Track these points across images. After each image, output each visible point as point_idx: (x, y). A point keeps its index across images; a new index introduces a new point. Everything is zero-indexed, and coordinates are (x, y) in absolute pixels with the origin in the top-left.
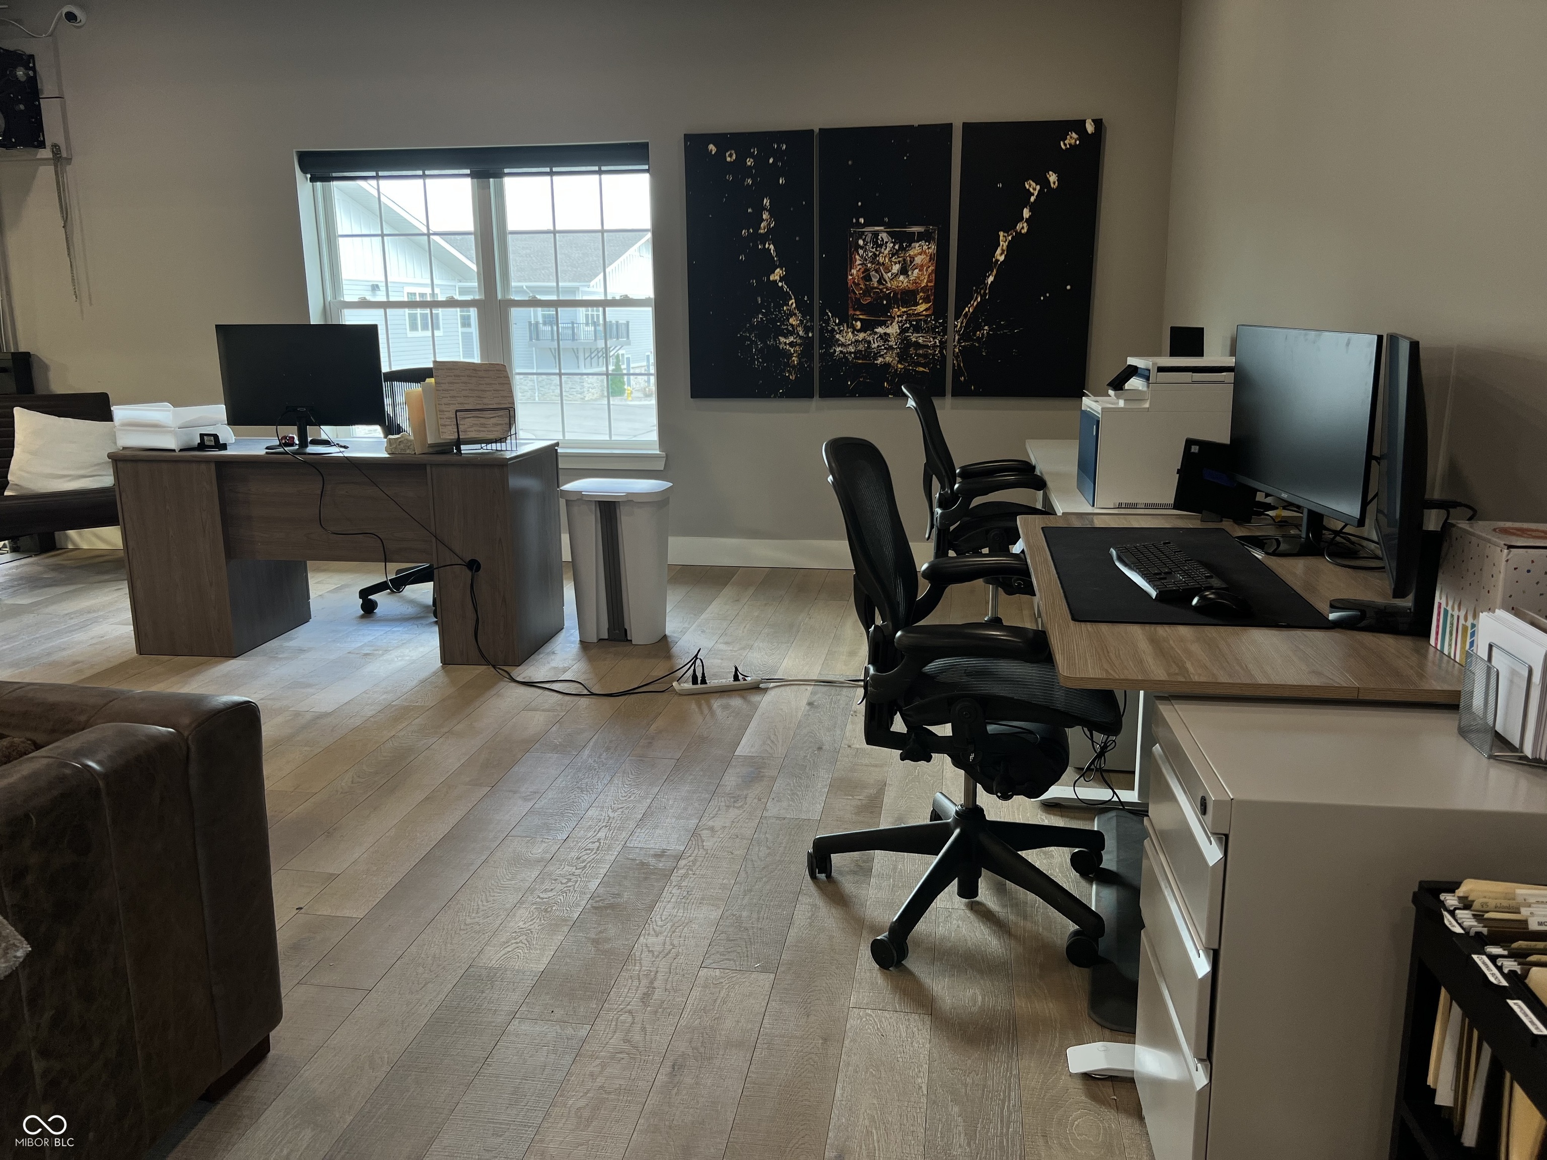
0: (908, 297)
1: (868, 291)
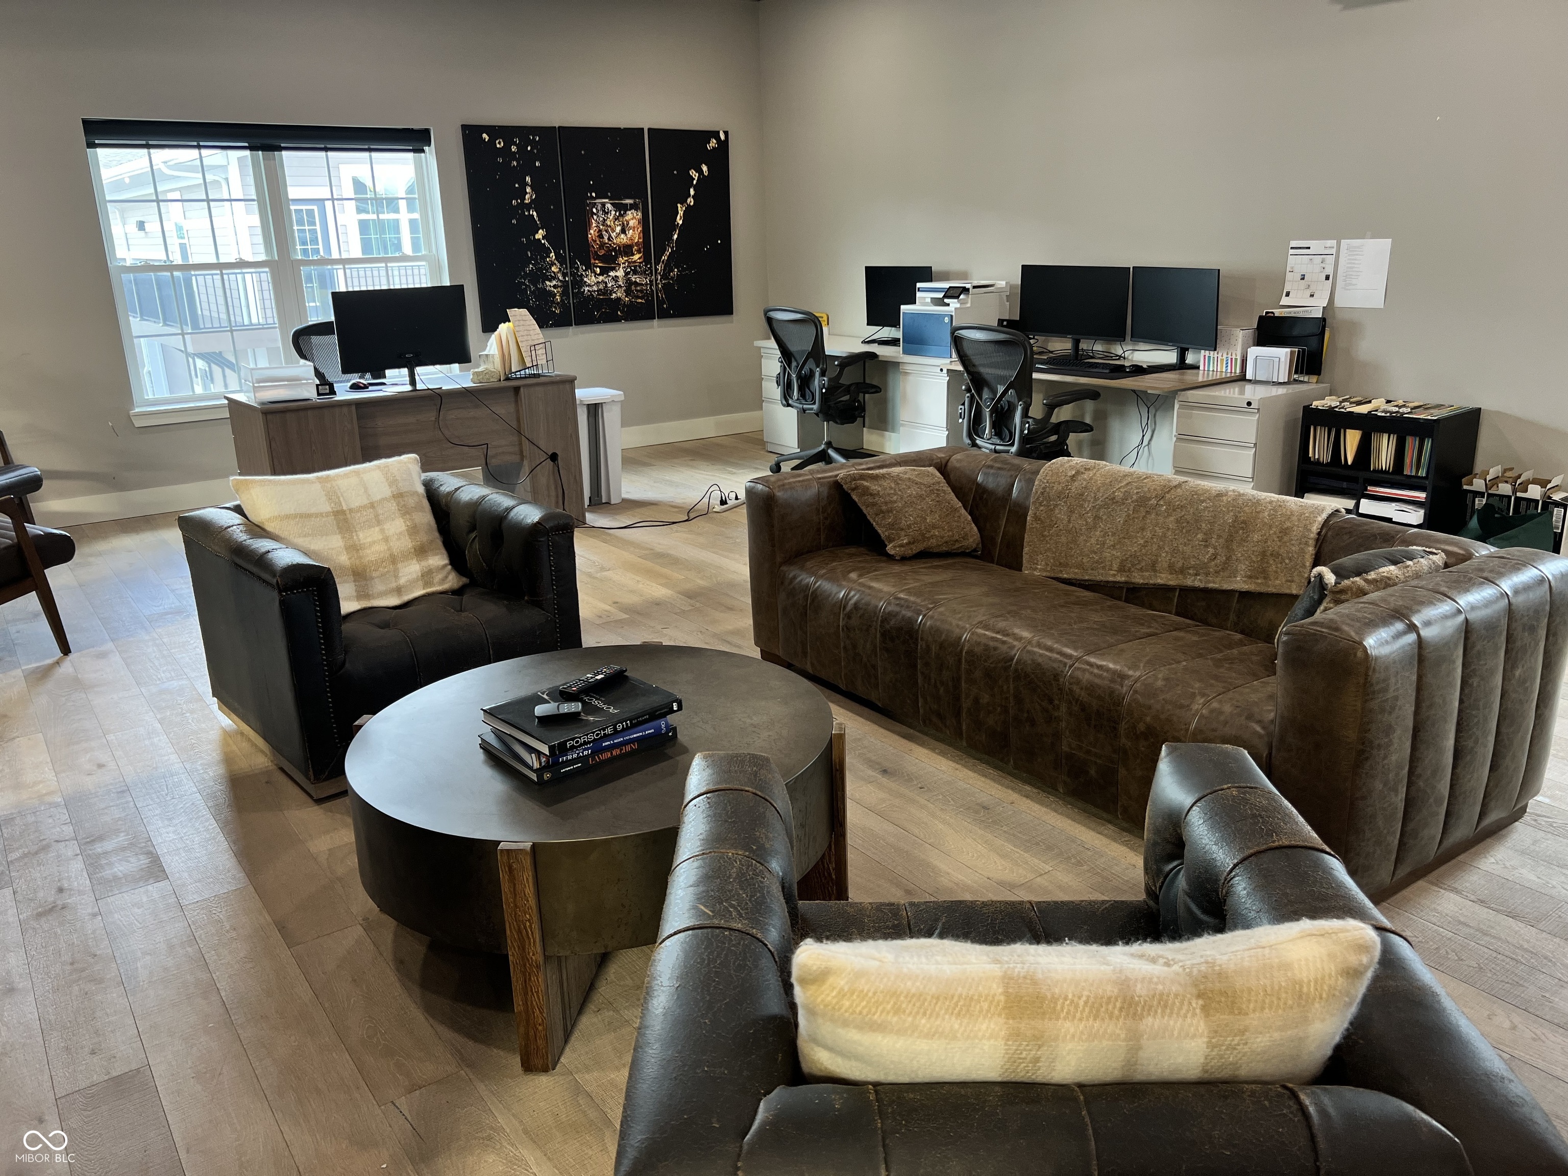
0: (627, 250)
1: (602, 245)
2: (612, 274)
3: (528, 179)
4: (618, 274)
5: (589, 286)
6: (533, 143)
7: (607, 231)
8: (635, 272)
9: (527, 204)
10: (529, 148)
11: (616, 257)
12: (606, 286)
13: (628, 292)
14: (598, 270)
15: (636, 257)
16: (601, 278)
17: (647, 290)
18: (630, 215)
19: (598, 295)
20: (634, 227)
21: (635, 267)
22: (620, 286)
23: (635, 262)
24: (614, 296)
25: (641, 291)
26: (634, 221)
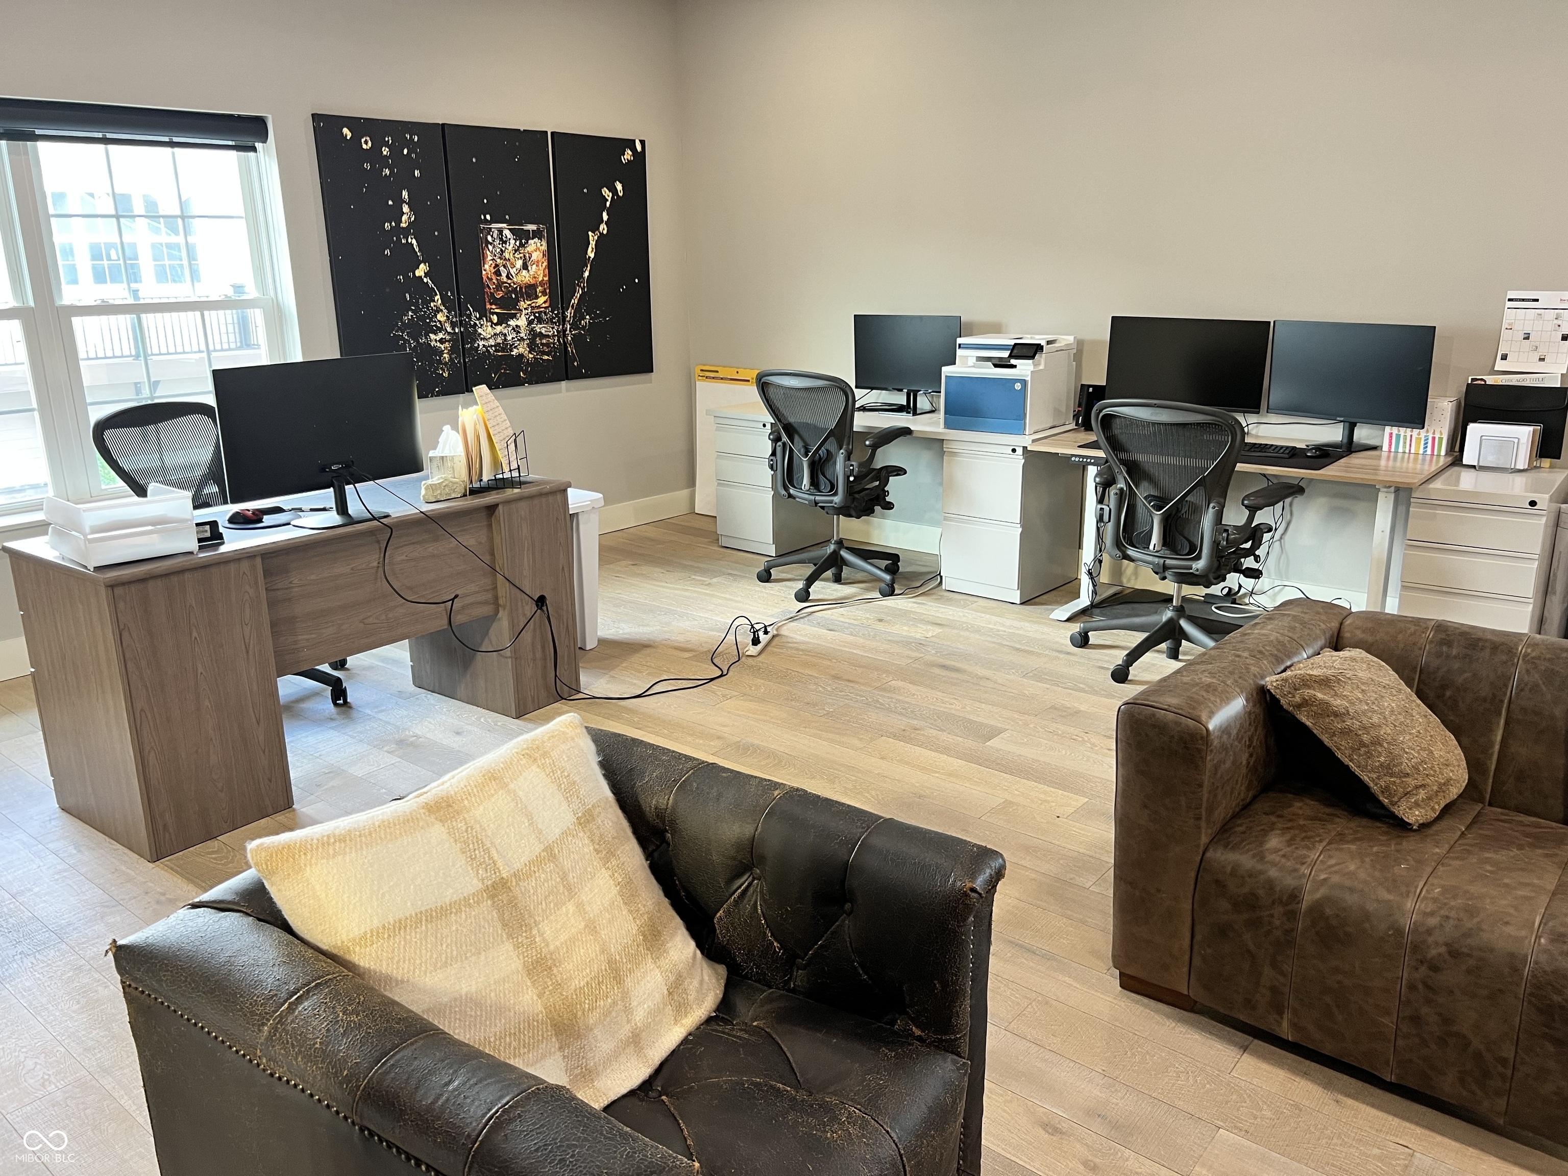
0: (530, 291)
1: (500, 285)
2: (512, 323)
3: (405, 194)
4: (519, 323)
5: (484, 339)
6: (410, 144)
7: (504, 266)
8: (540, 321)
9: (403, 228)
10: (405, 151)
11: (517, 301)
12: (505, 340)
13: (532, 347)
14: (495, 319)
15: (541, 300)
16: (499, 329)
17: (554, 344)
18: (533, 244)
19: (496, 351)
20: (538, 262)
21: (540, 313)
22: (522, 339)
23: (539, 307)
24: (515, 352)
25: (548, 345)
26: (538, 253)
